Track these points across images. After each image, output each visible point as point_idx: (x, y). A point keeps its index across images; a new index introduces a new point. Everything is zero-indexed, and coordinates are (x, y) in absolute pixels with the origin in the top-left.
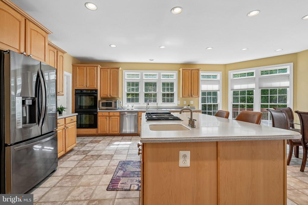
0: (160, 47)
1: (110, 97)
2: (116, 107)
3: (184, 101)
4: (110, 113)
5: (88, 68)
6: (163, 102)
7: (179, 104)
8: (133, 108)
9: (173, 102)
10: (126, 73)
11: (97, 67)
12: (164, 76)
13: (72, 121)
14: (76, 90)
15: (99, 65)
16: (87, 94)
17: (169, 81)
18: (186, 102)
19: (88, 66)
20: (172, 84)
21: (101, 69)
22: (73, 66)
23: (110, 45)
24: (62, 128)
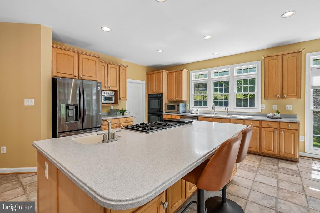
0: (204, 38)
1: (175, 100)
2: (179, 110)
3: (273, 106)
4: (173, 116)
5: (156, 74)
6: (237, 105)
7: (264, 109)
8: (198, 112)
9: (254, 106)
10: (193, 74)
11: (162, 72)
12: (239, 71)
13: (127, 121)
14: (149, 94)
15: (164, 70)
16: (155, 98)
17: (249, 77)
18: (276, 106)
19: (156, 73)
20: (253, 81)
21: (169, 74)
22: (147, 74)
23: (157, 51)
24: (115, 126)
